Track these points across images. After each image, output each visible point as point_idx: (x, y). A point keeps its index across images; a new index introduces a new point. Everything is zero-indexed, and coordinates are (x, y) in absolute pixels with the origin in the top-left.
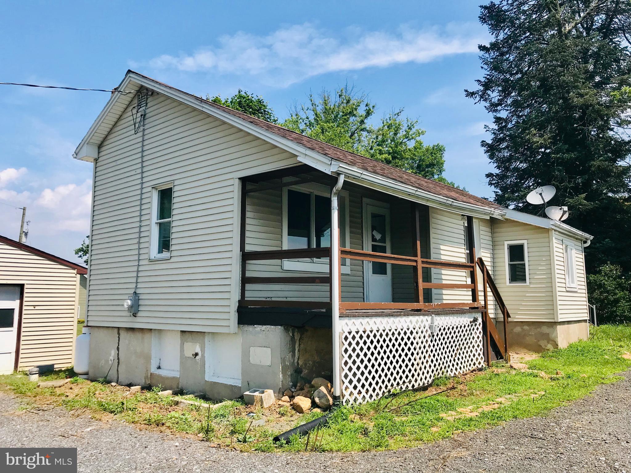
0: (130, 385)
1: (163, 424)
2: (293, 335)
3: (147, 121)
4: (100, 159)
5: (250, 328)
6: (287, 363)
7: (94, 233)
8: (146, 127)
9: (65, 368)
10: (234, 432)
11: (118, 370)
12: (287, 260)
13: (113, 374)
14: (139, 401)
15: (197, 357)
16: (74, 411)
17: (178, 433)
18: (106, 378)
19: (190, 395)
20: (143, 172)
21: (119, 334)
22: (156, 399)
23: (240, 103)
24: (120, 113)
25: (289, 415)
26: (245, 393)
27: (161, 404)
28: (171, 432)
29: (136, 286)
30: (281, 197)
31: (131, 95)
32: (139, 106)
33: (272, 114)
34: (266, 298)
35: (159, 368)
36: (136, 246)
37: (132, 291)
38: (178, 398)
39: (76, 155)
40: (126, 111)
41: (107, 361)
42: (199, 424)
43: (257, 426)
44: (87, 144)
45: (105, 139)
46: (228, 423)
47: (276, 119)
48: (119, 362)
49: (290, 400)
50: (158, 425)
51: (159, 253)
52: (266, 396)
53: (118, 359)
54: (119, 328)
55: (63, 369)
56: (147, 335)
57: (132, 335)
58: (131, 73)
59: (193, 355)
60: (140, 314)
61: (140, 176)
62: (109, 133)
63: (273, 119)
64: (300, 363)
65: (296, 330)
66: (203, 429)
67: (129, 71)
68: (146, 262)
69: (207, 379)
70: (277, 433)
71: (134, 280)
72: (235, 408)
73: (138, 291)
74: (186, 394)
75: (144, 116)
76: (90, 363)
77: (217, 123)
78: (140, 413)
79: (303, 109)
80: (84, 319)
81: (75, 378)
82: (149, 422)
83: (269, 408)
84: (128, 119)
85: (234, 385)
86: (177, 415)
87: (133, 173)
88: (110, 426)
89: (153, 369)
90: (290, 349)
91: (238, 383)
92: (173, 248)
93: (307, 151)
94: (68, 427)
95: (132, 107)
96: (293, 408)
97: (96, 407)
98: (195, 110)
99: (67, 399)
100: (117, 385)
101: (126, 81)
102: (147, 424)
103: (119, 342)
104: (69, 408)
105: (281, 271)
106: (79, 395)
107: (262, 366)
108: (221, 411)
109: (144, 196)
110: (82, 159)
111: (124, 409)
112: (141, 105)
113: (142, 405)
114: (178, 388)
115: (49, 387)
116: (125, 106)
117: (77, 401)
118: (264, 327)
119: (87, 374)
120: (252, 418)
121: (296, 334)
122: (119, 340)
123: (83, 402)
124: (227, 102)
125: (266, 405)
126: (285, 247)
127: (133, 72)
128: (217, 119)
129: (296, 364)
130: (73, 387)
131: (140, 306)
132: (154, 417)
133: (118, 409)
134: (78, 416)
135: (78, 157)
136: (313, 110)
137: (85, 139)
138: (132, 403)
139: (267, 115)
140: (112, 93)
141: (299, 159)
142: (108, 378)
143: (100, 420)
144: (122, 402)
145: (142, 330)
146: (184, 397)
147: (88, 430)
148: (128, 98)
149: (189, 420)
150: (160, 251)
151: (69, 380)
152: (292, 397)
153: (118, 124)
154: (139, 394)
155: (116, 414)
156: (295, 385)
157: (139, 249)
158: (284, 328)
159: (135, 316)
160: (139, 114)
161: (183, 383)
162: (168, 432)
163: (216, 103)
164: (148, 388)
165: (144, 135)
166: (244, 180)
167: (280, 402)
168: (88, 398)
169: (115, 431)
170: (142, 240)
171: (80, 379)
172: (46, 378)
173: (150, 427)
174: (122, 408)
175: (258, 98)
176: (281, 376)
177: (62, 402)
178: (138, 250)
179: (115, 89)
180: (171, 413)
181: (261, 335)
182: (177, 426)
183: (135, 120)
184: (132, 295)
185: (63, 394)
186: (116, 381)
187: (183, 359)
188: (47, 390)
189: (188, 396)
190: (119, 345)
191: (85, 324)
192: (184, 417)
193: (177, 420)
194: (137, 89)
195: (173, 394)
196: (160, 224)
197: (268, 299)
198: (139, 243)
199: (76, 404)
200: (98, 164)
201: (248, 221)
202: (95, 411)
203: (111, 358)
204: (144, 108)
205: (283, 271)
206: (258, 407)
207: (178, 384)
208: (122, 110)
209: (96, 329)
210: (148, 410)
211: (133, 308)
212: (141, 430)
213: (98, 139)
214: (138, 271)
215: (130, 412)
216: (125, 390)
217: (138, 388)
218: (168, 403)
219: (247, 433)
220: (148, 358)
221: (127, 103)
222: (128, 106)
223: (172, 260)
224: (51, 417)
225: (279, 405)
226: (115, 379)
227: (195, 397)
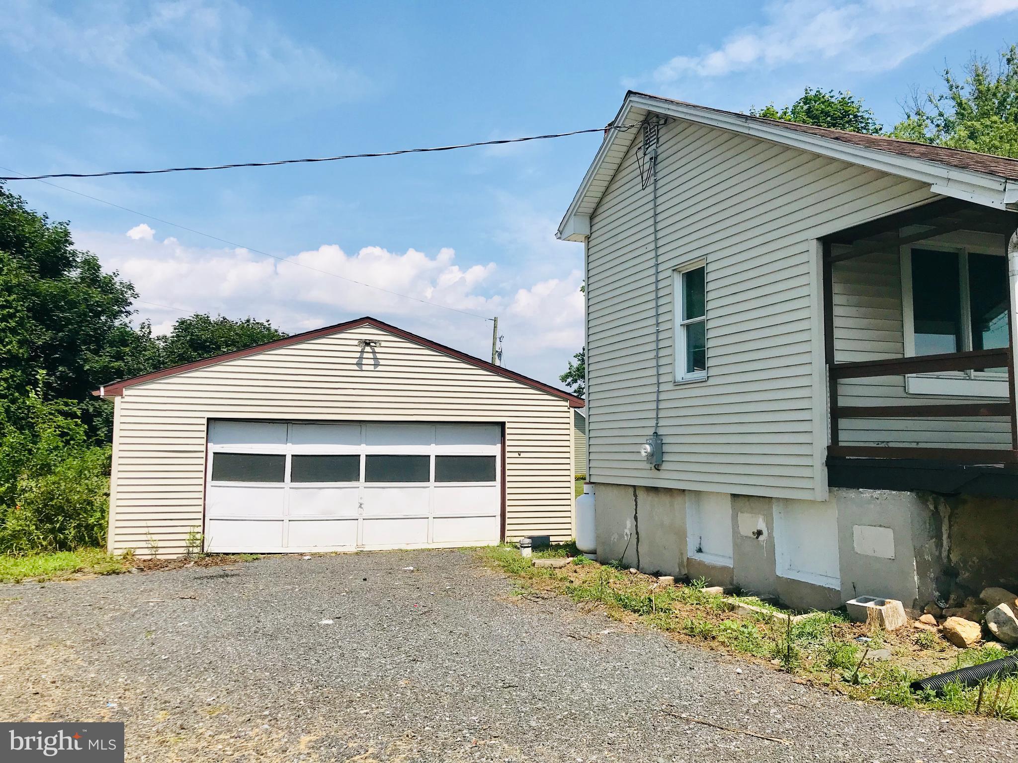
0: (657, 574)
1: (714, 638)
2: (936, 508)
3: (659, 167)
4: (594, 236)
5: (852, 494)
6: (926, 557)
7: (591, 346)
8: (659, 175)
9: (563, 543)
10: (835, 664)
11: (637, 551)
12: (914, 375)
13: (631, 556)
14: (673, 599)
15: (761, 538)
16: (583, 604)
17: (739, 655)
18: (621, 560)
19: (753, 598)
20: (657, 248)
21: (635, 496)
22: (698, 599)
23: (809, 112)
24: (618, 161)
25: (938, 648)
26: (848, 602)
27: (708, 606)
28: (728, 651)
29: (657, 424)
30: (898, 262)
31: (634, 130)
32: (647, 143)
33: (870, 121)
34: (878, 442)
35: (700, 550)
36: (653, 363)
37: (651, 432)
38: (733, 600)
39: (561, 234)
40: (628, 156)
41: (621, 536)
42: (773, 645)
43: (876, 659)
44: (575, 215)
45: (599, 204)
46: (822, 648)
47: (878, 127)
48: (638, 538)
49: (937, 622)
50: (706, 639)
51: (689, 371)
52: (889, 610)
53: (637, 533)
54: (634, 487)
55: (561, 543)
56: (678, 500)
57: (656, 499)
58: (631, 95)
59: (753, 533)
60: (665, 466)
61: (653, 254)
62: (605, 194)
63: (873, 127)
64: (954, 558)
65: (942, 500)
66: (779, 652)
67: (630, 93)
68: (670, 386)
69: (779, 573)
70: (914, 675)
71: (653, 414)
72: (833, 625)
73: (661, 432)
74: (746, 594)
75: (654, 159)
76: (598, 537)
77: (775, 150)
78: (677, 617)
79: (930, 101)
80: (584, 472)
81: (580, 557)
82: (691, 632)
83: (897, 632)
84: (632, 169)
85: (827, 586)
86: (734, 627)
87: (643, 250)
88: (634, 631)
89: (691, 553)
90: (932, 533)
91: (835, 584)
92: (709, 363)
93: (951, 173)
94: (579, 626)
95: (636, 149)
96: (944, 637)
97: (612, 600)
98: (736, 134)
99: (573, 586)
100: (638, 572)
101: (626, 109)
102: (690, 635)
103: (636, 507)
104: (576, 598)
105: (905, 395)
106: (587, 582)
107: (877, 559)
108: (808, 627)
109: (660, 285)
110: (569, 238)
111: (652, 609)
112: (650, 142)
113: (679, 605)
114: (731, 584)
115: (546, 566)
116: (625, 149)
117: (586, 590)
118: (878, 492)
119: (594, 552)
120: (866, 645)
121: (941, 508)
122: (636, 505)
123: (594, 592)
124: (785, 113)
125: (889, 626)
126: (910, 352)
127: (636, 93)
128: (775, 144)
129: (945, 561)
130: (578, 570)
131: (664, 455)
132: (700, 625)
133: (644, 608)
134: (589, 611)
135: (563, 237)
136: (953, 98)
137: (571, 210)
138: (664, 602)
139: (862, 122)
140: (605, 132)
141: (934, 189)
142: (624, 561)
143: (620, 621)
144: (649, 598)
145: (669, 491)
146: (743, 598)
147: (606, 632)
148: (629, 136)
149: (755, 635)
150: (690, 370)
151: (571, 559)
152: (940, 618)
153: (617, 178)
154: (672, 589)
155: (641, 615)
156: (945, 597)
157: (658, 366)
158: (917, 494)
159: (659, 470)
160: (647, 158)
161: (740, 578)
162: (722, 650)
163: (767, 118)
164: (684, 580)
165: (656, 190)
166: (827, 242)
167: (917, 624)
168: (600, 588)
169: (643, 639)
170: (662, 353)
171: (586, 558)
172: (540, 554)
173: (694, 639)
174: (648, 607)
175: (842, 96)
176: (916, 578)
177: (566, 590)
178: (655, 368)
179: (609, 125)
180: (724, 622)
181: (872, 506)
182: (736, 643)
183: (642, 168)
184: (652, 437)
185: (565, 578)
186: (636, 566)
187: (738, 540)
188: (545, 571)
189: (750, 598)
190: (636, 513)
191: (587, 481)
192: (745, 630)
193: (734, 633)
194: (642, 118)
195: (724, 593)
196: (688, 327)
197: (882, 445)
198: (657, 357)
199: (585, 594)
200: (591, 244)
201: (837, 311)
202: (612, 607)
203: (627, 531)
204: (654, 147)
205: (909, 396)
206: (875, 627)
207: (732, 578)
208: (622, 155)
209: (602, 487)
210: (687, 613)
211: (655, 457)
212: (680, 642)
213: (588, 205)
214: (658, 401)
215: (661, 613)
216: (650, 581)
217: (670, 578)
218: (719, 607)
219: (860, 669)
220: (681, 535)
221: (628, 143)
222: (630, 147)
223: (710, 382)
224: (554, 609)
225: (915, 628)
226: (635, 562)
227: (761, 600)
